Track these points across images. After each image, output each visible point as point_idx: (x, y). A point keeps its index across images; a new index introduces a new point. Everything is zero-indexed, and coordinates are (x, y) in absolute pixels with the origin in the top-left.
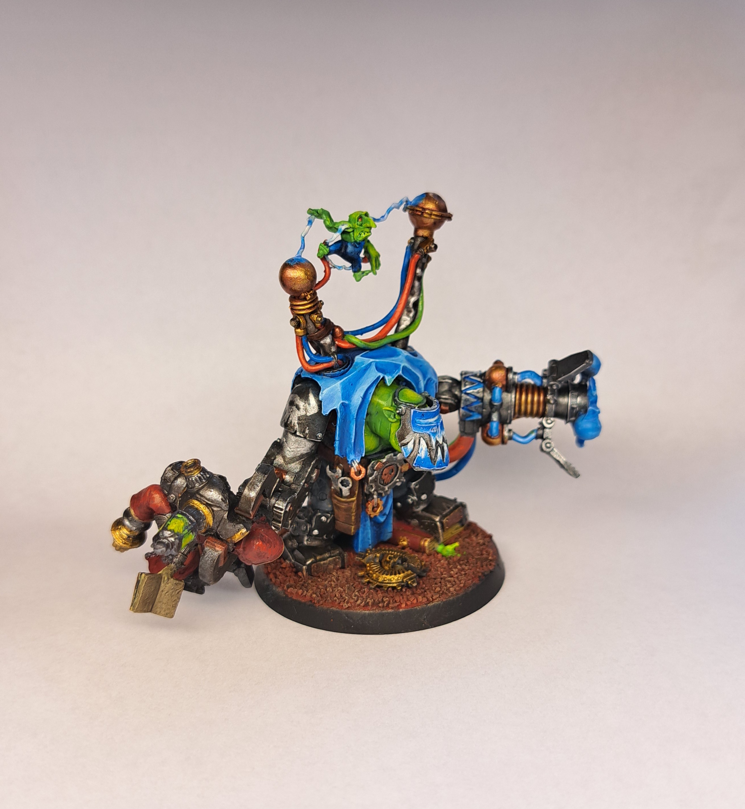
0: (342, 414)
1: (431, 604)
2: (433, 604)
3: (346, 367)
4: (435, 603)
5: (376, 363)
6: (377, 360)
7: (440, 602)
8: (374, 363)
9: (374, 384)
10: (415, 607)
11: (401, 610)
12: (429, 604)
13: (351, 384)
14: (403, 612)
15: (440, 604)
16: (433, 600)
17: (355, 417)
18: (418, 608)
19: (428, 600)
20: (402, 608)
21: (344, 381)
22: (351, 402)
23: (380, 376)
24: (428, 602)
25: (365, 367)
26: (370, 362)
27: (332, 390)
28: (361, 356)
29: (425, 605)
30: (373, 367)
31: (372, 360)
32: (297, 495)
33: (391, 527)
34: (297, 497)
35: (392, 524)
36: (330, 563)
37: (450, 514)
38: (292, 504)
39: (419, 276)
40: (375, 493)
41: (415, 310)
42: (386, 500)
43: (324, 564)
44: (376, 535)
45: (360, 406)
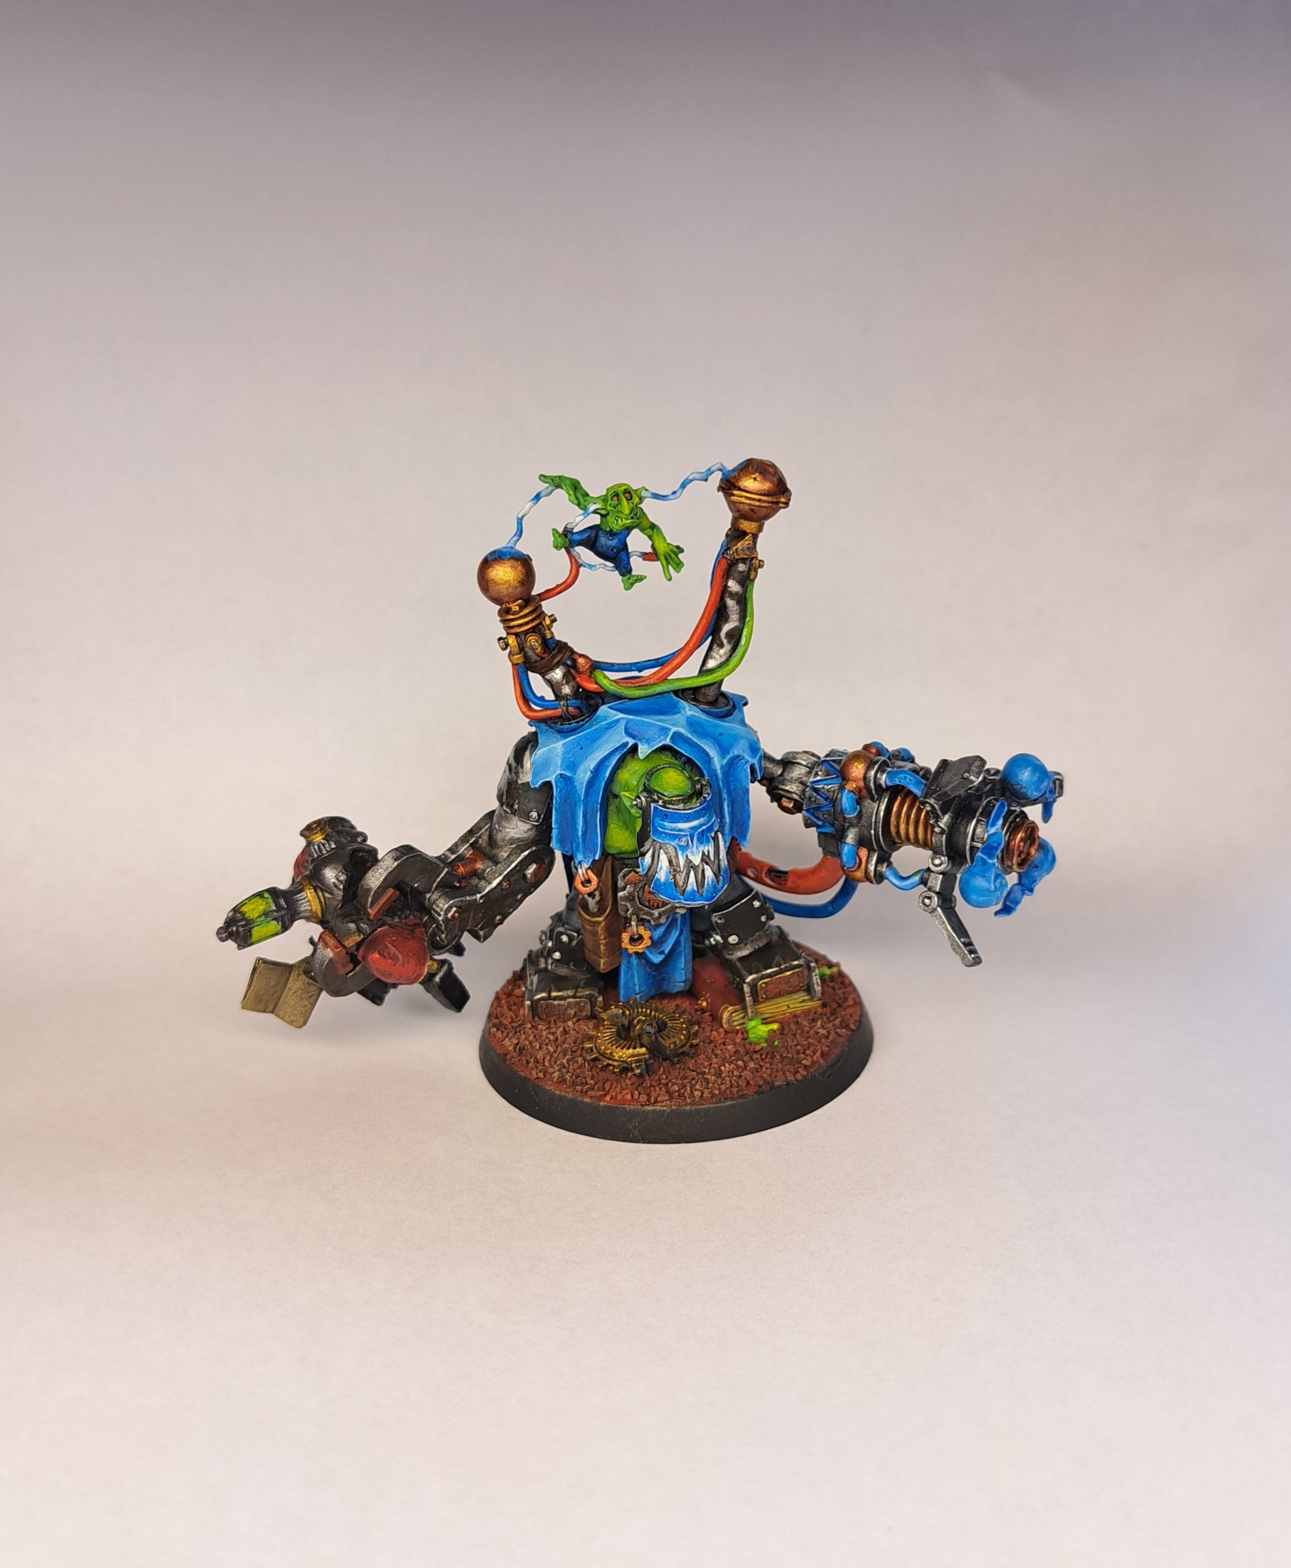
0: (561, 791)
1: (651, 1108)
2: (654, 1108)
3: (583, 720)
4: (658, 1107)
5: (628, 721)
6: (631, 717)
7: (665, 1108)
8: (624, 722)
9: (617, 753)
10: (624, 1106)
11: (602, 1103)
12: (647, 1107)
13: (580, 747)
14: (604, 1106)
15: (664, 1111)
16: (656, 1101)
17: (582, 798)
18: (628, 1109)
19: (649, 1100)
20: (604, 1101)
21: (569, 741)
22: (575, 774)
23: (627, 743)
24: (647, 1103)
25: (607, 724)
26: (616, 718)
27: (550, 751)
28: (609, 707)
29: (640, 1107)
30: (621, 726)
31: (621, 715)
32: (481, 898)
33: (682, 974)
34: (481, 901)
35: (683, 969)
36: (569, 1006)
37: (775, 975)
38: (460, 910)
39: (733, 592)
40: (634, 917)
41: (734, 643)
42: (665, 931)
43: (559, 1005)
44: (652, 981)
45: (591, 783)
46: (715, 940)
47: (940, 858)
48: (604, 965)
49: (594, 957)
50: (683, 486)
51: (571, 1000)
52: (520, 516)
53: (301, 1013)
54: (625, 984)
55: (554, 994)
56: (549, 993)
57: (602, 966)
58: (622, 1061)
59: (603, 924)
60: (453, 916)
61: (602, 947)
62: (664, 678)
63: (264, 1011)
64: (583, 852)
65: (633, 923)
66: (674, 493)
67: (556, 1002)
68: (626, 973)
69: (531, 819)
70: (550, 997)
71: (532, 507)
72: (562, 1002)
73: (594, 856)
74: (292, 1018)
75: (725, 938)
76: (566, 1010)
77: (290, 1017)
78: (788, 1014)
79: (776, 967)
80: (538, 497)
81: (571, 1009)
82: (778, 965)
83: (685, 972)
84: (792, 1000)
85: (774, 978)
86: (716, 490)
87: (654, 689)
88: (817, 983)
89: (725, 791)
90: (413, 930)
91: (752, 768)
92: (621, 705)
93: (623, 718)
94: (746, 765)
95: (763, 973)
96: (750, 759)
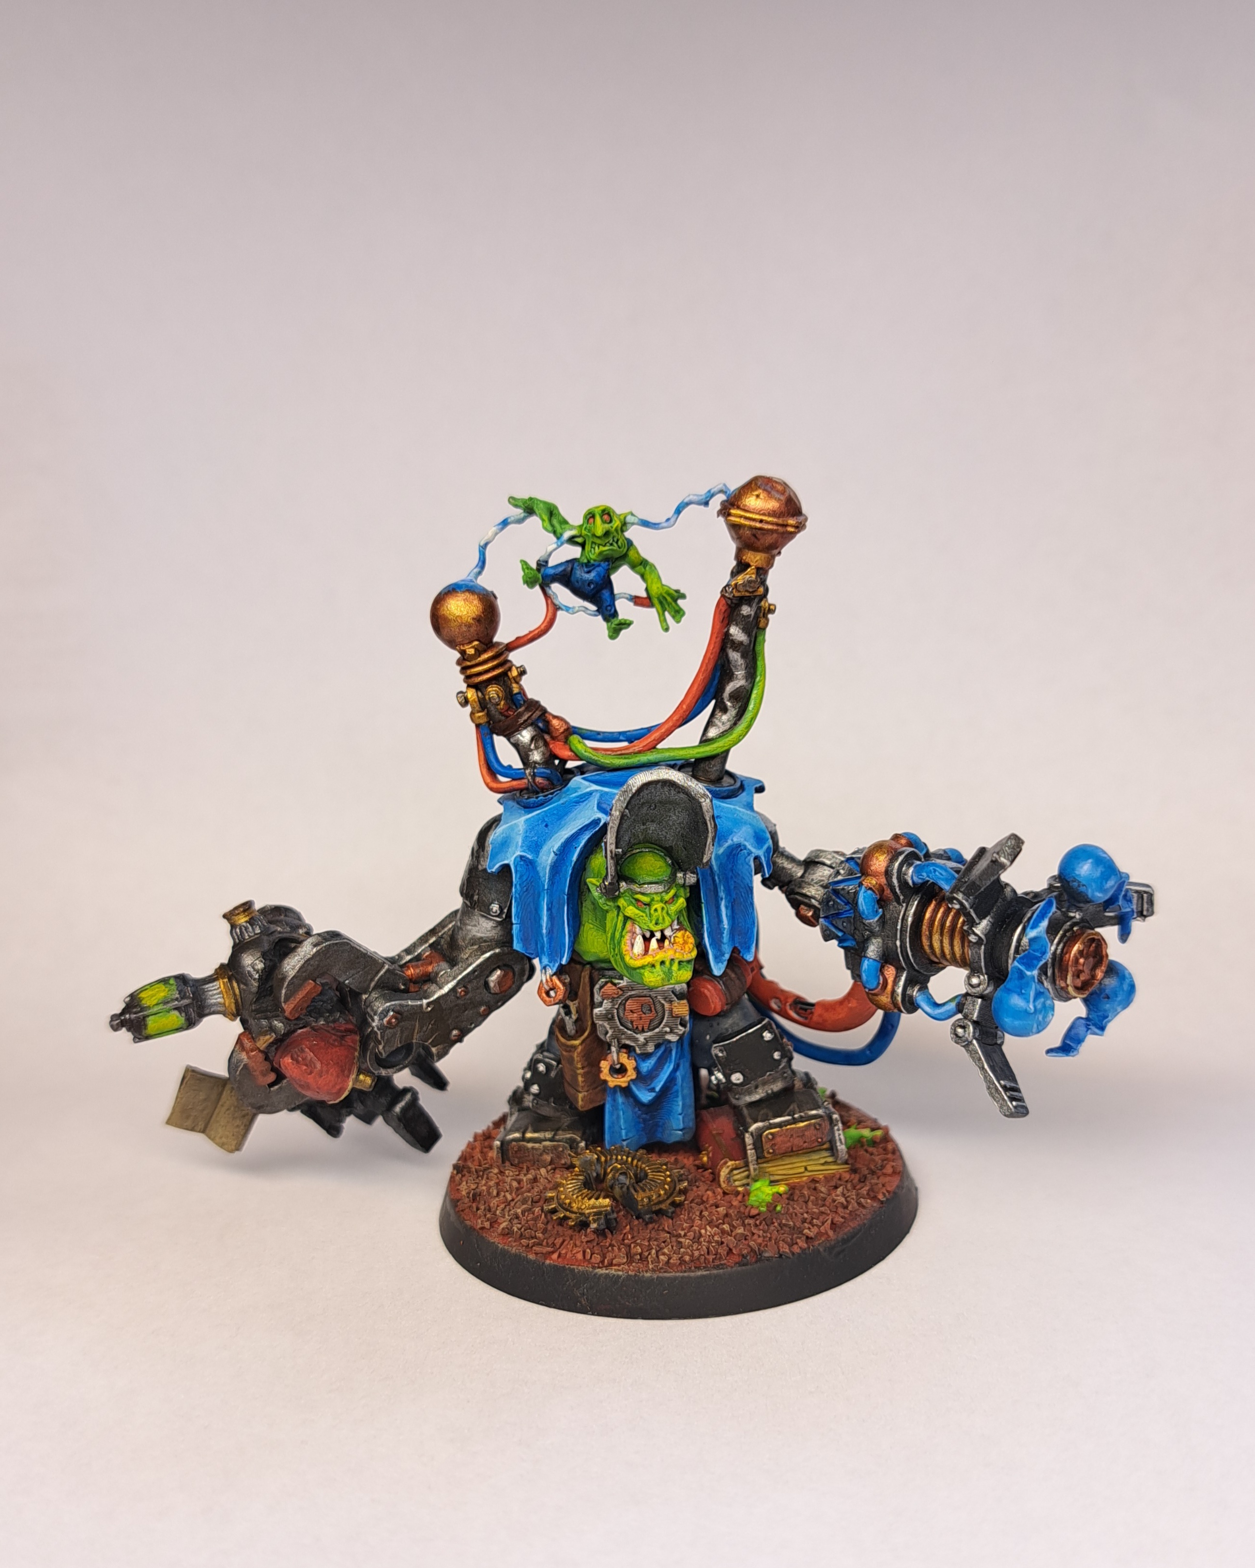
0: (521, 877)
1: (603, 1271)
2: (607, 1272)
3: (552, 794)
4: (612, 1271)
5: (603, 795)
6: (606, 789)
7: (620, 1273)
8: (598, 795)
9: (587, 832)
10: (572, 1267)
11: (548, 1262)
12: (600, 1270)
13: (545, 824)
14: (550, 1265)
15: (619, 1277)
16: (611, 1264)
17: (546, 887)
18: (576, 1270)
19: (602, 1262)
20: (551, 1259)
21: (533, 817)
22: (537, 857)
23: (599, 820)
24: (601, 1265)
25: (577, 797)
26: (588, 790)
27: (512, 828)
28: (584, 779)
29: (591, 1269)
30: (594, 801)
31: (595, 787)
32: (428, 1004)
33: (678, 1119)
34: (429, 1009)
35: (680, 1114)
36: (545, 1150)
37: (786, 1126)
38: (399, 1016)
39: (736, 641)
40: (615, 1043)
41: (739, 708)
42: (656, 1063)
43: (533, 1148)
44: (642, 1125)
45: (556, 868)
46: (716, 1078)
47: (979, 977)
48: (582, 1100)
49: (572, 1091)
50: (678, 511)
51: (547, 1143)
52: (482, 543)
53: (233, 1135)
54: (610, 1128)
55: (529, 1135)
56: (524, 1133)
57: (580, 1103)
58: (580, 1214)
59: (580, 1048)
60: (389, 1022)
61: (580, 1079)
62: (651, 745)
63: (193, 1129)
64: (549, 955)
65: (613, 1049)
66: (668, 520)
67: (530, 1145)
68: (612, 1114)
69: (492, 913)
70: (523, 1139)
71: (496, 534)
72: (537, 1145)
73: (561, 960)
74: (224, 1140)
75: (727, 1076)
76: (541, 1155)
77: (221, 1138)
78: (805, 1179)
79: (789, 1115)
80: (505, 523)
81: (548, 1154)
82: (791, 1114)
83: (683, 1118)
84: (810, 1160)
85: (784, 1128)
86: (716, 515)
87: (638, 759)
88: (840, 1140)
89: (722, 888)
90: (343, 1036)
91: (757, 858)
92: (598, 777)
93: (597, 791)
94: (749, 857)
95: (771, 1121)
96: (753, 850)
